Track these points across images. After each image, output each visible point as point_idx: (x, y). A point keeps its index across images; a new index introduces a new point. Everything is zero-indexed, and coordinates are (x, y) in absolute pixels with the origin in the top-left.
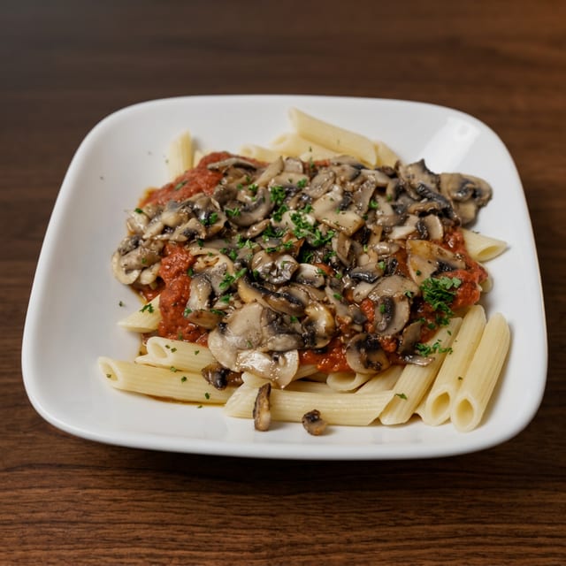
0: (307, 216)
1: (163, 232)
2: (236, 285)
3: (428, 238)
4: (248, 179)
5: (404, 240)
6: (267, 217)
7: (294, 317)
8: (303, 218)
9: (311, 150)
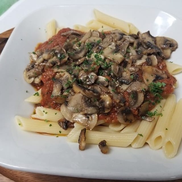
0: (101, 55)
1: (43, 62)
2: (72, 85)
3: (151, 65)
4: (77, 40)
5: (141, 66)
6: (85, 56)
7: (96, 99)
8: (99, 56)
9: (102, 27)
